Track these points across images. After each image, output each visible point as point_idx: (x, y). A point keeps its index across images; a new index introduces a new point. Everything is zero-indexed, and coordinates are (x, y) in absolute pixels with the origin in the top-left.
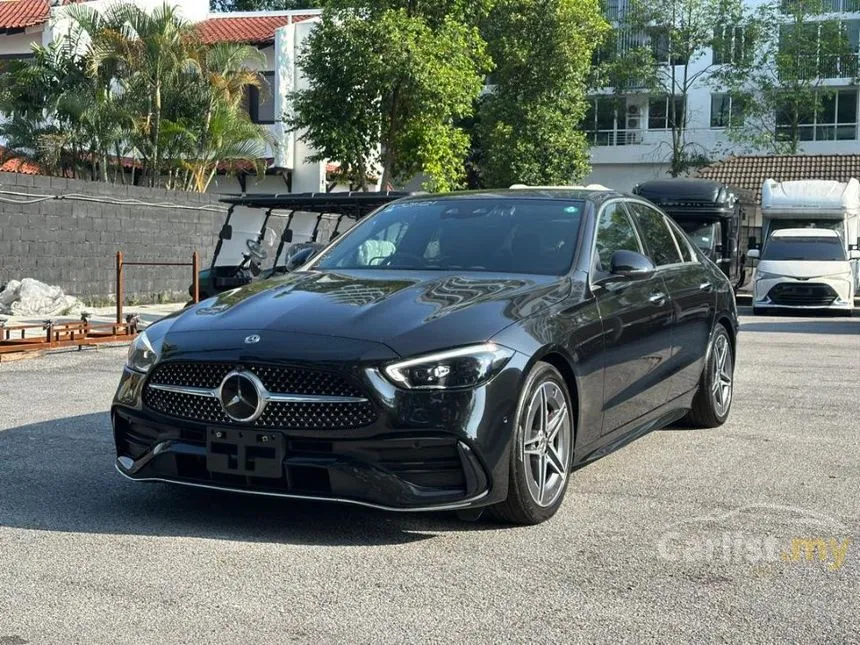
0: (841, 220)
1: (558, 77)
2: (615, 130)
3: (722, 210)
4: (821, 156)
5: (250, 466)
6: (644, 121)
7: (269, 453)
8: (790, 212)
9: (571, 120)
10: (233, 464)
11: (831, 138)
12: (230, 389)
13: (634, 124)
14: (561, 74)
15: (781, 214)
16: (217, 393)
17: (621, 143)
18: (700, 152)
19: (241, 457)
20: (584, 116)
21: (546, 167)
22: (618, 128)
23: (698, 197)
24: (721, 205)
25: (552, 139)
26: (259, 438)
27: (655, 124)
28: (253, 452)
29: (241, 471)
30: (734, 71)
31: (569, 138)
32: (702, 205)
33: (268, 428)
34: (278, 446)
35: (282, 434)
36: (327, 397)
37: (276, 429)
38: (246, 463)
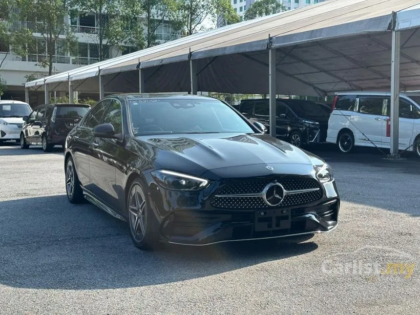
5: (278, 225)
7: (286, 218)
10: (270, 226)
12: (269, 193)
16: (264, 194)
19: (274, 221)
26: (282, 211)
29: (274, 228)
33: (285, 207)
34: (289, 214)
35: (291, 208)
36: (308, 190)
37: (288, 206)
38: (276, 224)
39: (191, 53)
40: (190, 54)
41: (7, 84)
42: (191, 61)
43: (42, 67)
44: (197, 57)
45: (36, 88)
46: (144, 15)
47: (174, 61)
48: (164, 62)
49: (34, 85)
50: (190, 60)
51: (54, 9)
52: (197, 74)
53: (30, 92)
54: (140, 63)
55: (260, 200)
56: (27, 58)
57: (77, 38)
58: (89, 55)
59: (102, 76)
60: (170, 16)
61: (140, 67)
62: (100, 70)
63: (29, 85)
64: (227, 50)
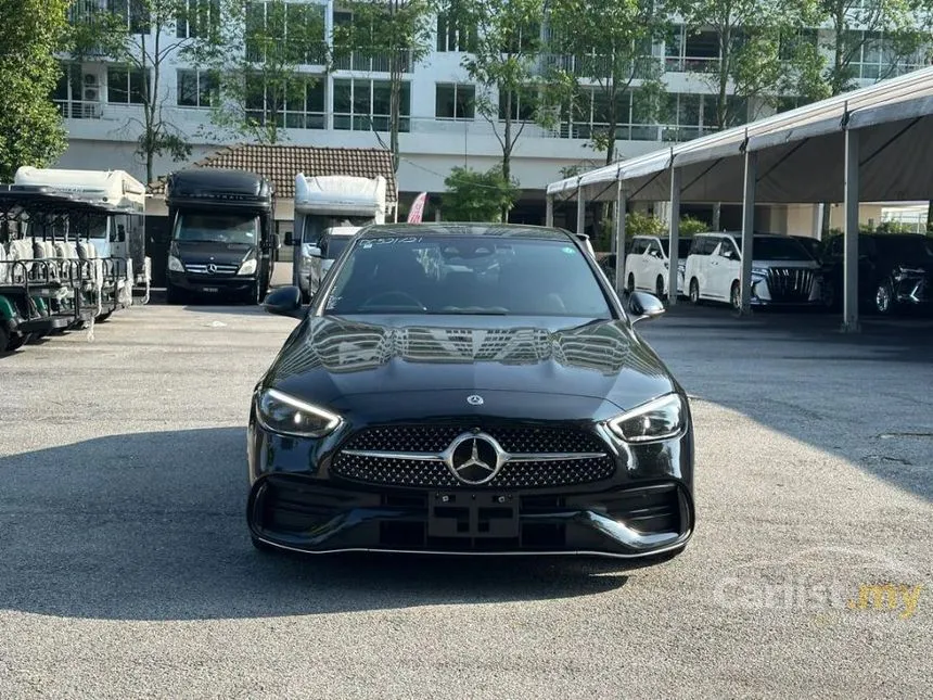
0: (373, 217)
1: (27, 38)
2: (70, 100)
3: (265, 204)
4: (327, 149)
5: (484, 527)
6: (103, 92)
7: (506, 513)
8: (327, 208)
9: (41, 90)
10: (463, 527)
11: (301, 127)
12: (462, 454)
13: (92, 95)
14: (31, 35)
15: (318, 210)
16: (448, 456)
17: (77, 115)
18: (171, 132)
19: (474, 520)
20: (55, 86)
21: (14, 142)
22: (73, 99)
23: (242, 189)
24: (263, 199)
25: (21, 110)
26: (495, 499)
27: (116, 97)
28: (485, 513)
29: (474, 533)
30: (207, 48)
31: (38, 109)
32: (244, 198)
33: (503, 489)
34: (516, 506)
35: (519, 493)
36: (566, 455)
37: (513, 488)
38: (479, 525)
39: (847, 114)
40: (846, 117)
41: (521, 187)
42: (847, 133)
43: (597, 150)
44: (860, 124)
45: (570, 195)
46: (829, 22)
47: (813, 132)
48: (794, 136)
49: (561, 188)
50: (844, 130)
51: (619, 26)
52: (861, 164)
53: (555, 203)
54: (747, 139)
55: (440, 468)
56: (571, 132)
57: (666, 85)
58: (701, 122)
59: (678, 169)
60: (888, 22)
61: (748, 149)
62: (673, 157)
63: (555, 190)
64: (926, 104)
